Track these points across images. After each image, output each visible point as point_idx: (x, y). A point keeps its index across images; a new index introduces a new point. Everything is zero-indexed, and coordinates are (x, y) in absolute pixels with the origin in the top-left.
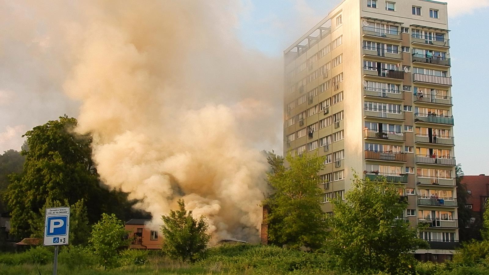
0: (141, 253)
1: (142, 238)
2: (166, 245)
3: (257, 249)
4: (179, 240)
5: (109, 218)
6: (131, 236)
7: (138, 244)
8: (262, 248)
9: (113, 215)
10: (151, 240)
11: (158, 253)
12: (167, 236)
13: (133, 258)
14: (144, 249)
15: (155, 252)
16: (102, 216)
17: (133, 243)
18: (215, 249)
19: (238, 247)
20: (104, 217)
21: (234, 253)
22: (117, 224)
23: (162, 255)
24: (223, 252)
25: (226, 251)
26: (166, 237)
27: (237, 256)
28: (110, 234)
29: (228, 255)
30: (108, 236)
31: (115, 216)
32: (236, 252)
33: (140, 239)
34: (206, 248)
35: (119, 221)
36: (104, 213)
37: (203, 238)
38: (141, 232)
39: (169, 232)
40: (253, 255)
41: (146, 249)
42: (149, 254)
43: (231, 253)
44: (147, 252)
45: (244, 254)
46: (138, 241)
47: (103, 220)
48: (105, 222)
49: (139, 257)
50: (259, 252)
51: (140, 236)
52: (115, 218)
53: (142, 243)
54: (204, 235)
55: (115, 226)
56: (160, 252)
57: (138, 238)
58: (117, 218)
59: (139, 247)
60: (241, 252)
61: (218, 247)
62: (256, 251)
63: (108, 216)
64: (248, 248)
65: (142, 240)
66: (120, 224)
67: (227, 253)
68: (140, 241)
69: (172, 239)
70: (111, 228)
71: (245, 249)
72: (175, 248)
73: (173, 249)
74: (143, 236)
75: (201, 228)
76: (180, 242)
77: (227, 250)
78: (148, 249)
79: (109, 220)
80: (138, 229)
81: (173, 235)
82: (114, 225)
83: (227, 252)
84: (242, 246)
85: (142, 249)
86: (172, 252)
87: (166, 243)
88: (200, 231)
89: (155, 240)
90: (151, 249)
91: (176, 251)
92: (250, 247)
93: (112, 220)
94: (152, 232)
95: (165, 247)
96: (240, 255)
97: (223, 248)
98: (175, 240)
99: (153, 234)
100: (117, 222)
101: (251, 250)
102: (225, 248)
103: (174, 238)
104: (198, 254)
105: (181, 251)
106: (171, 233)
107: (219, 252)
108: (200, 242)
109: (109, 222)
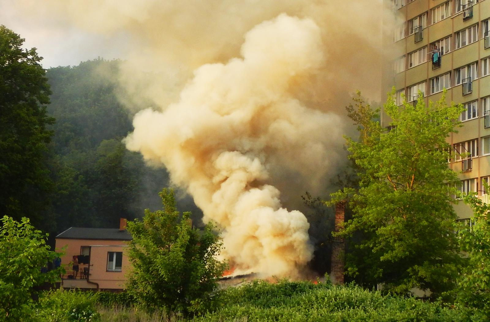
0: (83, 299)
1: (89, 266)
2: (134, 283)
3: (320, 293)
4: (162, 272)
5: (16, 227)
6: (67, 263)
7: (81, 279)
8: (330, 290)
9: (25, 220)
10: (107, 271)
11: (121, 298)
12: (137, 264)
13: (66, 309)
14: (93, 289)
15: (115, 296)
16: (2, 220)
18: (236, 291)
19: (282, 288)
20: (6, 225)
21: (273, 300)
22: (32, 238)
23: (129, 302)
24: (251, 298)
25: (257, 296)
26: (134, 266)
27: (280, 306)
28: (17, 259)
29: (261, 304)
30: (14, 262)
31: (28, 223)
32: (278, 299)
33: (85, 268)
34: (216, 289)
35: (36, 231)
36: (5, 217)
37: (211, 268)
38: (88, 255)
39: (141, 257)
40: (312, 305)
41: (95, 290)
42: (101, 300)
43: (267, 301)
44: (95, 297)
45: (293, 303)
47: (3, 229)
48: (7, 234)
49: (79, 305)
50: (324, 299)
51: (84, 263)
52: (29, 227)
53: (90, 278)
54: (213, 262)
55: (28, 243)
56: (125, 295)
57: (82, 266)
58: (33, 227)
59: (83, 284)
60: (288, 298)
61: (242, 287)
62: (319, 295)
63: (15, 222)
64: (302, 291)
65: (90, 272)
66: (39, 240)
67: (259, 301)
68: (86, 274)
69: (147, 271)
70: (19, 246)
71: (297, 293)
72: (153, 289)
73: (149, 291)
74: (91, 264)
75: (208, 248)
76: (163, 276)
77: (260, 294)
78: (102, 290)
79: (16, 230)
80: (83, 248)
81: (150, 263)
82: (27, 239)
83: (259, 298)
84: (291, 286)
85: (89, 289)
86: (146, 297)
87: (136, 278)
88: (206, 255)
89: (117, 270)
90: (105, 290)
91: (154, 294)
92: (307, 289)
93: (23, 229)
94: (111, 254)
95: (133, 285)
96: (286, 305)
97: (251, 289)
98: (154, 273)
99: (111, 259)
100: (32, 235)
101: (307, 294)
102: (256, 288)
103: (151, 269)
104: (201, 302)
105: (164, 296)
106: (145, 259)
107: (243, 297)
108: (205, 278)
109: (15, 235)
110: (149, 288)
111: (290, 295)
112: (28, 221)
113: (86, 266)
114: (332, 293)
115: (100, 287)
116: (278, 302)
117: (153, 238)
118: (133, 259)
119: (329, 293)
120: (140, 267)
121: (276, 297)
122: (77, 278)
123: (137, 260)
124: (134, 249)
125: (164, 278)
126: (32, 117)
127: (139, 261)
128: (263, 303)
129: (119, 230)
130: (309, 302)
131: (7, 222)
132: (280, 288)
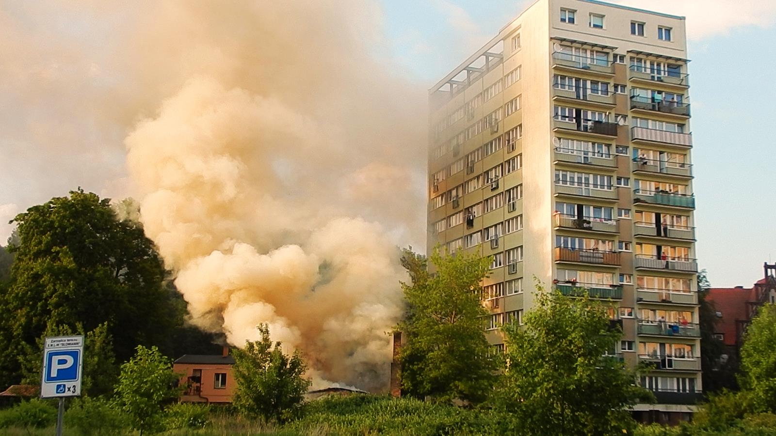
0: (198, 409)
1: (200, 385)
2: (238, 397)
3: (384, 403)
4: (260, 389)
5: (148, 354)
6: (183, 382)
7: (194, 395)
8: (391, 401)
9: (155, 349)
10: (215, 388)
11: (226, 409)
12: (241, 382)
13: (185, 418)
14: (204, 403)
15: (222, 408)
16: (137, 349)
17: (186, 394)
18: (318, 403)
19: (354, 399)
20: (140, 353)
21: (347, 409)
22: (160, 362)
23: (233, 412)
24: (329, 408)
25: (334, 406)
26: (238, 383)
27: (352, 414)
28: (150, 379)
29: (337, 412)
30: (147, 381)
31: (157, 351)
32: (351, 408)
33: (197, 387)
34: (302, 402)
35: (163, 357)
36: (139, 346)
37: (298, 385)
38: (199, 376)
39: (244, 377)
40: (378, 413)
41: (206, 403)
42: (211, 411)
43: (342, 410)
44: (208, 408)
45: (362, 411)
46: (194, 390)
47: (138, 356)
48: (141, 359)
49: (196, 415)
50: (387, 408)
51: (197, 383)
52: (157, 354)
53: (201, 393)
54: (300, 380)
55: (158, 366)
56: (229, 407)
57: (195, 385)
58: (160, 354)
59: (196, 399)
60: (359, 408)
61: (322, 399)
62: (383, 405)
63: (146, 350)
64: (369, 402)
65: (201, 389)
66: (166, 363)
67: (336, 410)
68: (198, 390)
69: (248, 387)
70: (150, 369)
71: (365, 403)
72: (254, 401)
73: (250, 403)
74: (202, 383)
75: (296, 369)
76: (261, 391)
77: (337, 404)
78: (211, 403)
79: (148, 356)
80: (195, 370)
81: (251, 381)
82: (156, 364)
83: (336, 407)
84: (361, 398)
85: (201, 403)
86: (248, 408)
87: (239, 393)
88: (294, 375)
89: (222, 387)
90: (214, 403)
91: (254, 405)
92: (373, 400)
93: (153, 356)
94: (217, 375)
95: (238, 399)
96: (357, 413)
97: (329, 401)
98: (254, 389)
99: (218, 379)
100: (160, 360)
101: (374, 405)
102: (333, 400)
103: (251, 386)
104: (291, 410)
105: (262, 407)
106: (247, 378)
107: (323, 407)
108: (293, 392)
109: (147, 360)
110: (250, 401)
111: (360, 405)
112: (157, 349)
113: (198, 385)
114: (393, 403)
115: (209, 401)
116: (351, 411)
117: (252, 362)
118: (237, 378)
119: (391, 403)
120: (242, 384)
121: (349, 406)
122: (191, 394)
123: (241, 379)
124: (238, 371)
125: (262, 393)
126: (154, 269)
127: (242, 380)
128: (339, 412)
129: (223, 356)
130: (375, 410)
131: (141, 350)
132: (352, 400)
